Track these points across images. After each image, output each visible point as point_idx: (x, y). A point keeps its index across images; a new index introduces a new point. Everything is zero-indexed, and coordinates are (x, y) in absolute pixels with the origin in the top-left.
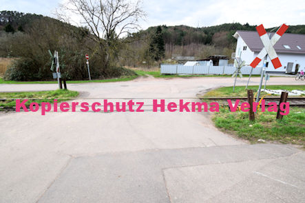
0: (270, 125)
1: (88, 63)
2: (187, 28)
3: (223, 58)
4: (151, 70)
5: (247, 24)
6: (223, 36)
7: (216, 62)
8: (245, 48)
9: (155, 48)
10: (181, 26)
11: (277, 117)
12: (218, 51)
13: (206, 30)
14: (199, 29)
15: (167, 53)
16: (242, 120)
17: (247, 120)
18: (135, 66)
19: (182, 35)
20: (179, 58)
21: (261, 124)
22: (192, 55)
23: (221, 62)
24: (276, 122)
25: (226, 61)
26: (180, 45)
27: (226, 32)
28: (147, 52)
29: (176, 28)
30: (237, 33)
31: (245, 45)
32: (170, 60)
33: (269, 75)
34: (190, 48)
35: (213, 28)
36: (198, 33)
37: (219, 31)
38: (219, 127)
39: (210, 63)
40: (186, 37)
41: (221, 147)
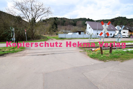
0: (108, 55)
1: (26, 33)
2: (66, 19)
3: (82, 32)
4: (53, 36)
5: (89, 19)
6: (80, 23)
7: (80, 33)
8: (90, 28)
9: (54, 27)
10: (64, 18)
11: (110, 53)
12: (79, 29)
13: (74, 20)
14: (71, 20)
15: (58, 29)
16: (98, 54)
17: (100, 54)
18: (45, 35)
19: (64, 22)
20: (64, 31)
21: (105, 55)
22: (69, 30)
23: (81, 33)
24: (110, 54)
25: (83, 33)
26: (64, 26)
27: (81, 21)
28: (50, 29)
29: (61, 19)
30: (86, 22)
31: (90, 27)
32: (60, 32)
33: (101, 38)
34: (68, 27)
35: (76, 19)
36: (71, 21)
37: (79, 21)
38: (92, 58)
39: (78, 33)
40: (66, 23)
41: (97, 64)
